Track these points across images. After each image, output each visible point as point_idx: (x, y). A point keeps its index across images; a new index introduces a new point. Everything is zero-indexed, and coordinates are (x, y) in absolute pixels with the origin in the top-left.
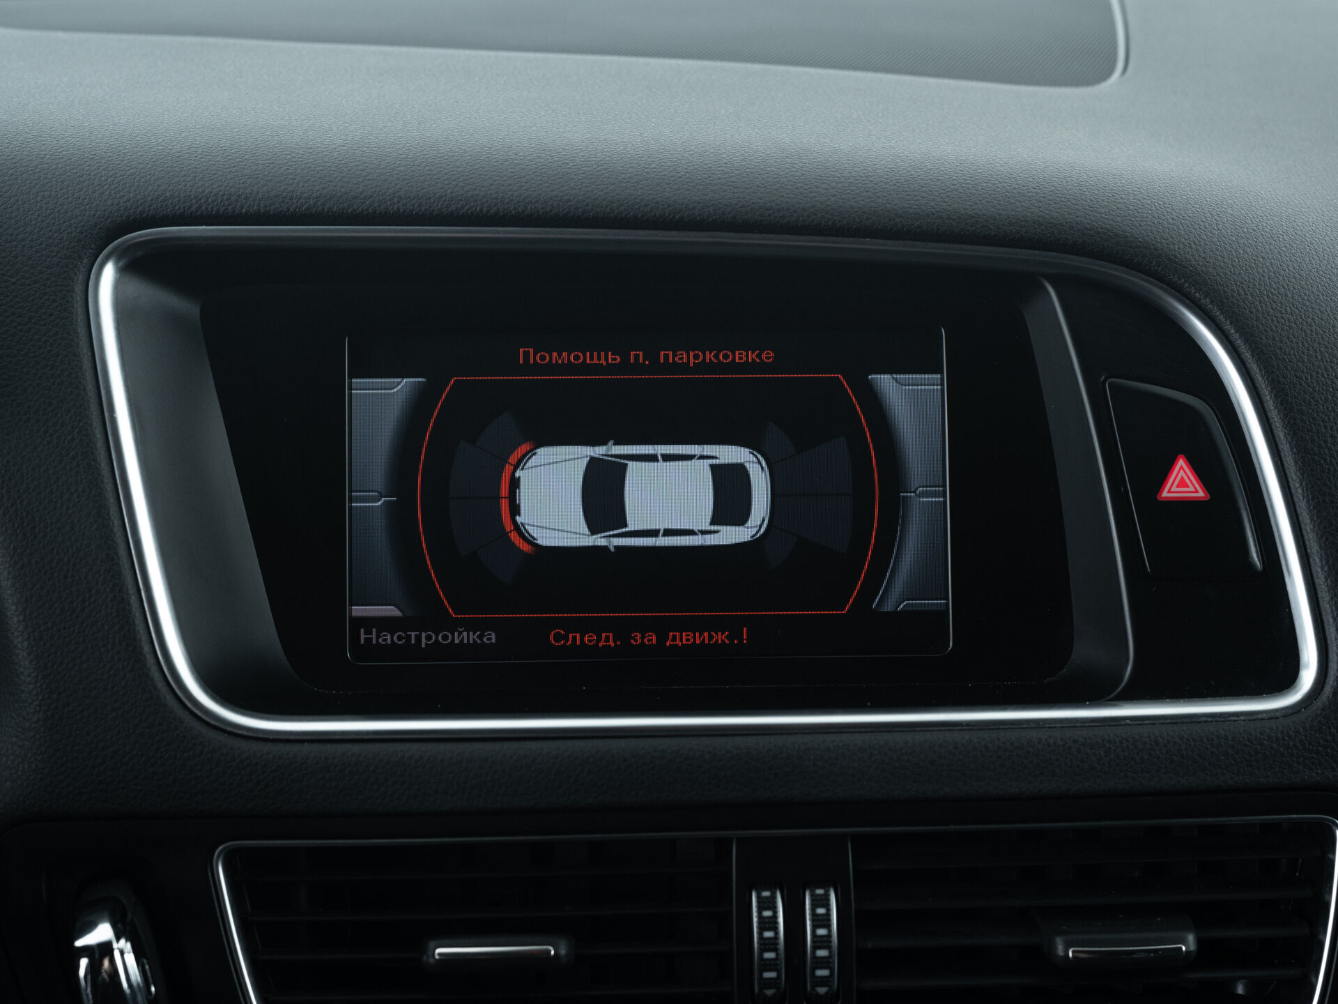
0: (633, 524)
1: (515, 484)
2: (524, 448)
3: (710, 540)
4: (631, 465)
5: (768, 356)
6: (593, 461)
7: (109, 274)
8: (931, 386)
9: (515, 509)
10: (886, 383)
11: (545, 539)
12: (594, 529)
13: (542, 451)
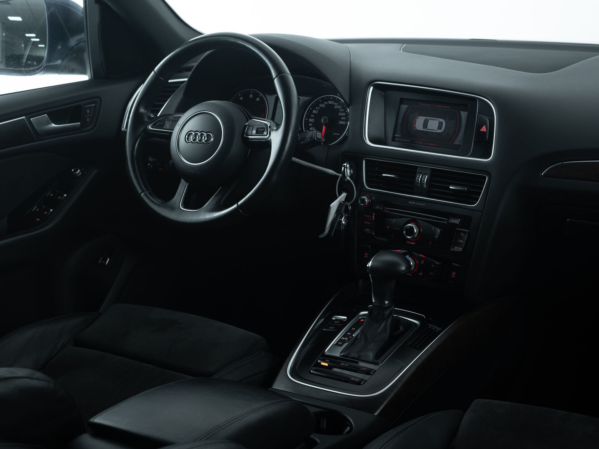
0: (428, 128)
1: (416, 121)
2: (417, 116)
3: (437, 131)
4: (430, 120)
5: (449, 107)
6: (425, 119)
7: (372, 88)
8: (466, 113)
9: (415, 124)
10: (462, 113)
11: (418, 129)
12: (424, 128)
13: (420, 117)
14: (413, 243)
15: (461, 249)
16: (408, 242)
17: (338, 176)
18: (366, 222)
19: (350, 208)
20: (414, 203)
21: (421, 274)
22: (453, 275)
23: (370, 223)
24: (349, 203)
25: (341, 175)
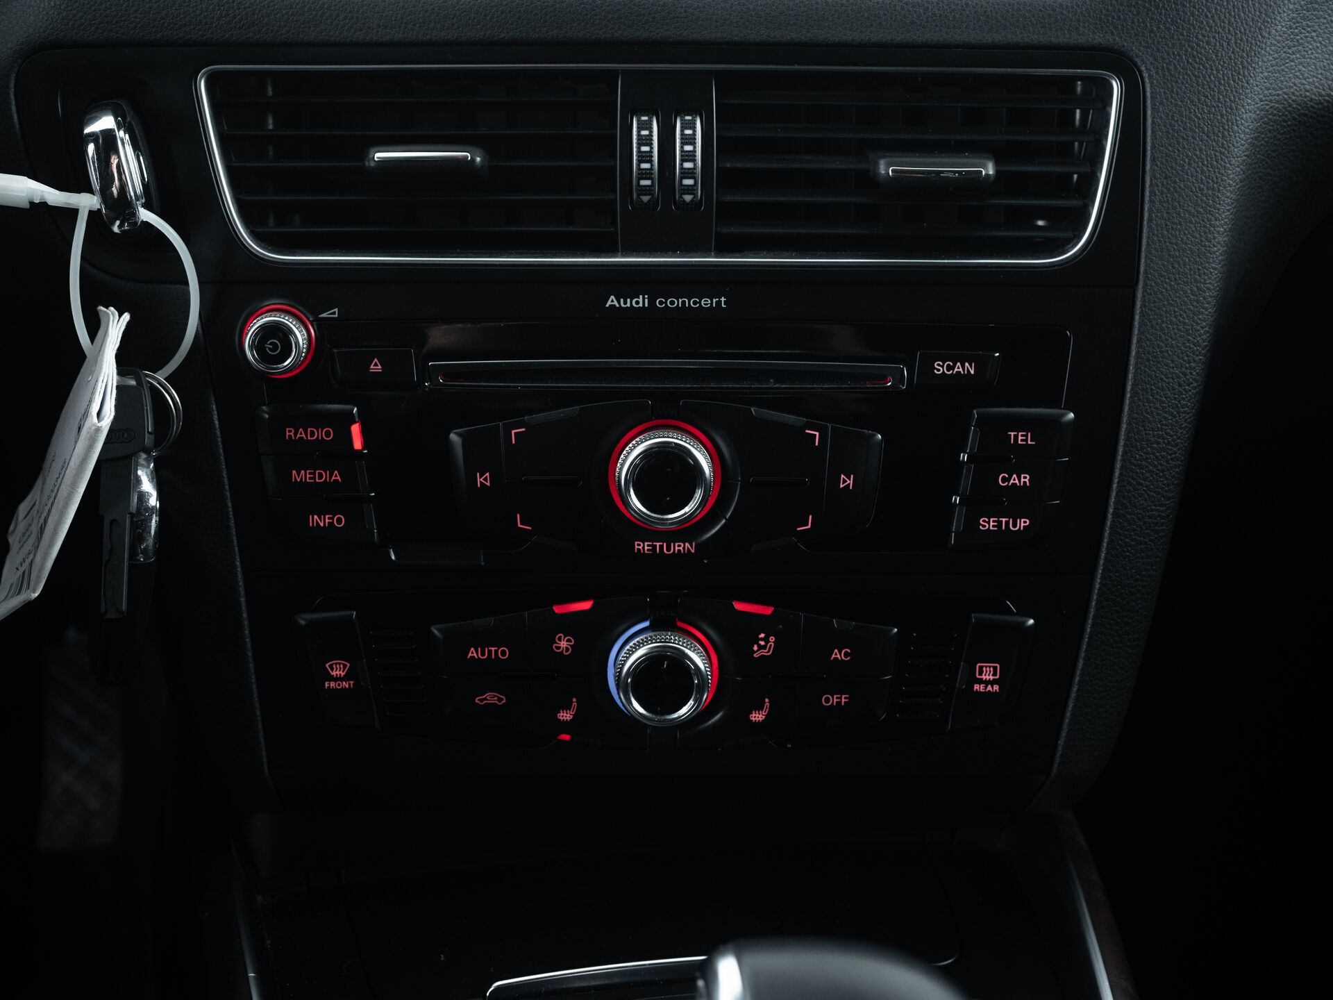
14: (678, 547)
15: (1023, 523)
16: (643, 546)
17: (70, 214)
18: (301, 476)
19: (172, 397)
20: (641, 301)
21: (757, 717)
22: (987, 683)
23: (337, 476)
24: (161, 376)
25: (87, 202)
